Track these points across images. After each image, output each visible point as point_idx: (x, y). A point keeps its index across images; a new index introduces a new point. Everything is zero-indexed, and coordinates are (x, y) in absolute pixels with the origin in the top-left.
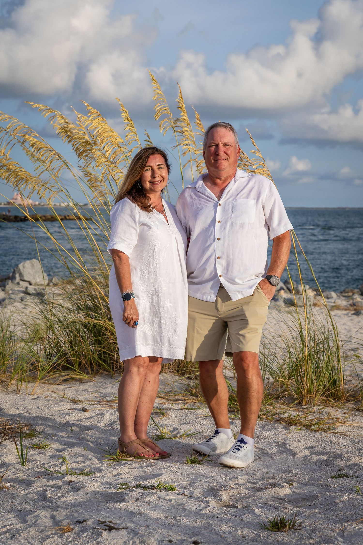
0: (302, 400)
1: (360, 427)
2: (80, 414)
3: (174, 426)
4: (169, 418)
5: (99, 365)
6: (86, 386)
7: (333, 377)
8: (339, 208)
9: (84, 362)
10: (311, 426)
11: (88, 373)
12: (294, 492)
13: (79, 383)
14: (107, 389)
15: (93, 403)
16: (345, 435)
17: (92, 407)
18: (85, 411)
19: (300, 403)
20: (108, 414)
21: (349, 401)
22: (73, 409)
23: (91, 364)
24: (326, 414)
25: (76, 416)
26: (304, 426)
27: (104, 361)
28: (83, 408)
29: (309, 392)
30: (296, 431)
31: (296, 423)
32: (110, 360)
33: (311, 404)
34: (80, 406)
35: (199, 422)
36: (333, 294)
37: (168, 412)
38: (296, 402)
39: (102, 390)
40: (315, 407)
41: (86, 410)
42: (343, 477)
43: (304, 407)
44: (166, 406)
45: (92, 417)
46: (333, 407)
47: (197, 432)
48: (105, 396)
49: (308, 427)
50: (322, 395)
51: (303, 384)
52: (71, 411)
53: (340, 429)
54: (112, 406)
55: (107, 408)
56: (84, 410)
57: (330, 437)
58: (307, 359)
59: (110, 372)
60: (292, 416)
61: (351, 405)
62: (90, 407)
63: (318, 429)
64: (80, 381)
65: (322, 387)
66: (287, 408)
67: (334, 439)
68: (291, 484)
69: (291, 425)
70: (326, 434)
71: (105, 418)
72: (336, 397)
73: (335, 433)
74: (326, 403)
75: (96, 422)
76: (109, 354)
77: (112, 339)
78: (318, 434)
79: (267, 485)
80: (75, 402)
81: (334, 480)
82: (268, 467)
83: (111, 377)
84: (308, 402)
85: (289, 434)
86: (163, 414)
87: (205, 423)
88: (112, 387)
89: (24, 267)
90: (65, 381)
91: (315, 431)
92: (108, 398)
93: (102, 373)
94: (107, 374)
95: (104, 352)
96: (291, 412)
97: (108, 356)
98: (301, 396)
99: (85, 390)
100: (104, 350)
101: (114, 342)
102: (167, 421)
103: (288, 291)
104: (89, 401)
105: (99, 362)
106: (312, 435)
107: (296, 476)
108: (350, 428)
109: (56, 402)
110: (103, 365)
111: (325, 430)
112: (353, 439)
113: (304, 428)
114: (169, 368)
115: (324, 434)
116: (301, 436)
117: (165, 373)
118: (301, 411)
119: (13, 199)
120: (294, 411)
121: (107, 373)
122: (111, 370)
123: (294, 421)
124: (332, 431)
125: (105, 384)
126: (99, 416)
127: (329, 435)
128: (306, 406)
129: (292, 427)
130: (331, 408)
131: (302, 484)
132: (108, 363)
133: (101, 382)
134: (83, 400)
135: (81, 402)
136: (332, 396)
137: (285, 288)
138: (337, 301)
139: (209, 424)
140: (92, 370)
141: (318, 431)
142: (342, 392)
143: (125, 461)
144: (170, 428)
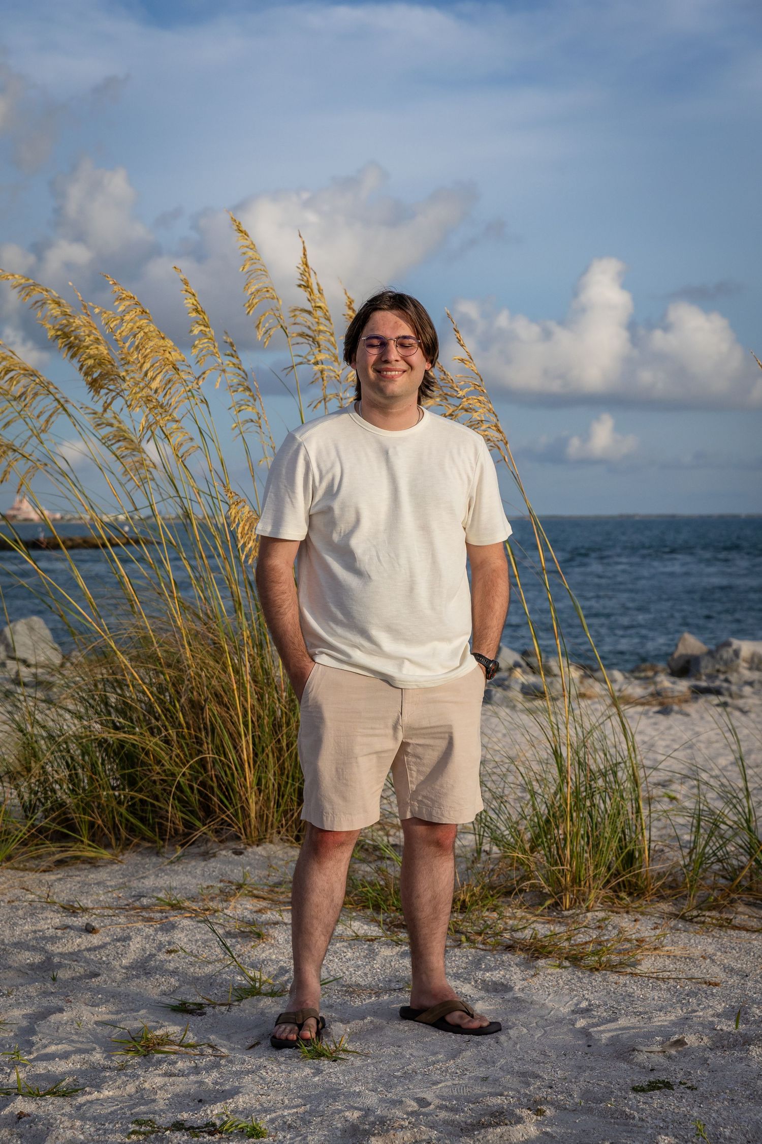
0: (561, 898)
1: (690, 959)
2: (79, 940)
3: (282, 963)
4: (272, 945)
5: (131, 829)
6: (102, 875)
7: (626, 847)
8: (621, 516)
9: (100, 822)
10: (582, 958)
11: (108, 846)
12: (546, 1133)
13: (88, 866)
14: (146, 882)
15: (111, 912)
16: (657, 978)
17: (107, 922)
18: (90, 932)
19: (556, 905)
20: (139, 939)
21: (662, 898)
22: (67, 927)
23: (115, 826)
24: (614, 928)
25: (69, 945)
26: (566, 958)
27: (143, 820)
28: (88, 924)
29: (576, 880)
30: (549, 971)
31: (550, 952)
32: (153, 818)
33: (580, 907)
34: (80, 921)
35: (336, 952)
36: (617, 675)
37: (271, 931)
38: (548, 902)
39: (135, 883)
40: (589, 914)
41: (93, 929)
42: (659, 1088)
43: (566, 913)
44: (269, 916)
45: (103, 946)
46: (627, 912)
47: (332, 978)
48: (140, 896)
49: (575, 960)
50: (604, 887)
51: (563, 865)
52: (59, 932)
53: (647, 965)
54: (150, 920)
55: (139, 925)
56: (90, 930)
57: (625, 985)
58: (571, 810)
59: (154, 842)
60: (539, 937)
61: (665, 907)
62: (102, 921)
63: (597, 966)
64: (93, 863)
65: (603, 869)
66: (529, 916)
67: (634, 988)
68: (539, 1112)
69: (538, 958)
70: (616, 977)
71: (132, 948)
72: (635, 890)
73: (636, 974)
74: (612, 904)
75: (111, 958)
76: (153, 805)
77: (158, 773)
78: (598, 976)
79: (485, 1115)
80: (74, 912)
81: (641, 1097)
82: (487, 1062)
83: (158, 854)
84: (573, 905)
85: (535, 979)
86: (259, 936)
87: (349, 955)
88: (157, 876)
89: (13, 632)
90: (60, 863)
91: (593, 970)
92: (145, 901)
93: (138, 845)
94: (149, 848)
95: (141, 800)
96: (539, 927)
97: (149, 808)
98: (559, 890)
99: (98, 884)
100: (141, 796)
101: (162, 780)
102: (267, 952)
103: (528, 669)
104: (103, 908)
105: (132, 823)
106: (585, 981)
107: (551, 1087)
108: (668, 961)
109: (33, 911)
110: (140, 829)
111: (613, 968)
112: (675, 987)
113: (567, 963)
114: (279, 833)
115: (613, 977)
116: (561, 981)
117: (271, 842)
118: (559, 922)
119: (13, 508)
120: (543, 923)
121: (150, 845)
122: (157, 838)
123: (544, 947)
124: (629, 970)
125: (144, 868)
126: (118, 944)
127: (622, 980)
128: (571, 912)
129: (541, 962)
130: (625, 915)
131: (566, 1109)
132: (149, 825)
133: (136, 865)
134: (90, 905)
135: (85, 910)
136: (625, 887)
137: (523, 663)
138: (624, 687)
139: (358, 958)
140: (117, 839)
141: (597, 970)
142: (646, 878)
143: (160, 1056)
144: (271, 969)
